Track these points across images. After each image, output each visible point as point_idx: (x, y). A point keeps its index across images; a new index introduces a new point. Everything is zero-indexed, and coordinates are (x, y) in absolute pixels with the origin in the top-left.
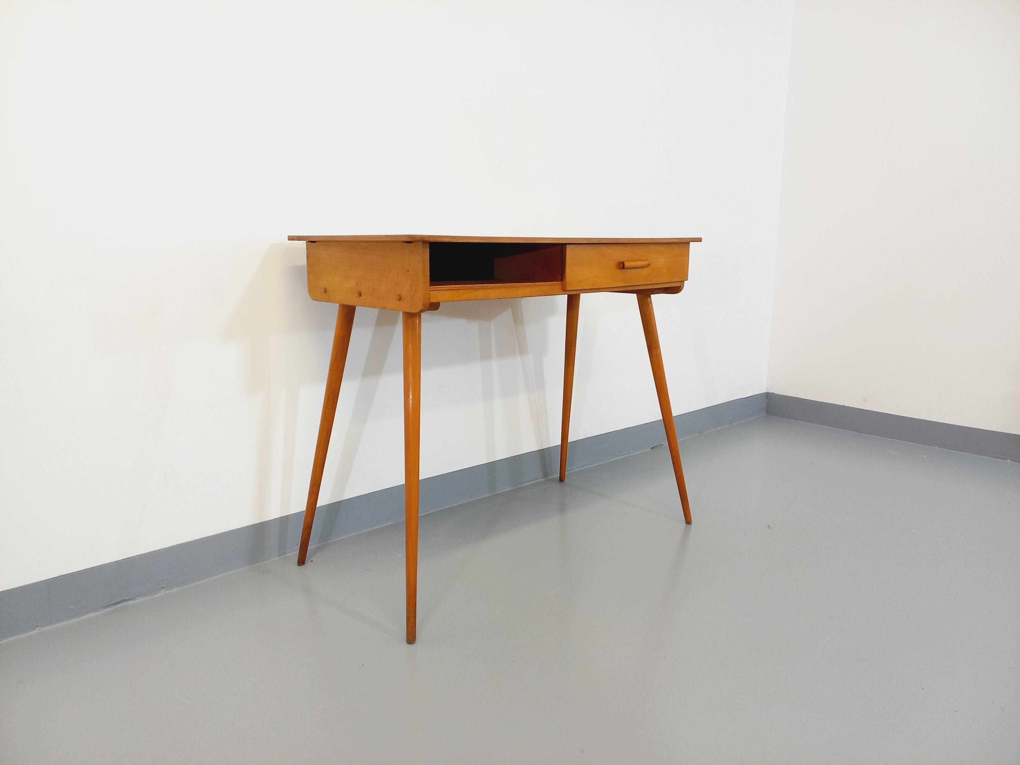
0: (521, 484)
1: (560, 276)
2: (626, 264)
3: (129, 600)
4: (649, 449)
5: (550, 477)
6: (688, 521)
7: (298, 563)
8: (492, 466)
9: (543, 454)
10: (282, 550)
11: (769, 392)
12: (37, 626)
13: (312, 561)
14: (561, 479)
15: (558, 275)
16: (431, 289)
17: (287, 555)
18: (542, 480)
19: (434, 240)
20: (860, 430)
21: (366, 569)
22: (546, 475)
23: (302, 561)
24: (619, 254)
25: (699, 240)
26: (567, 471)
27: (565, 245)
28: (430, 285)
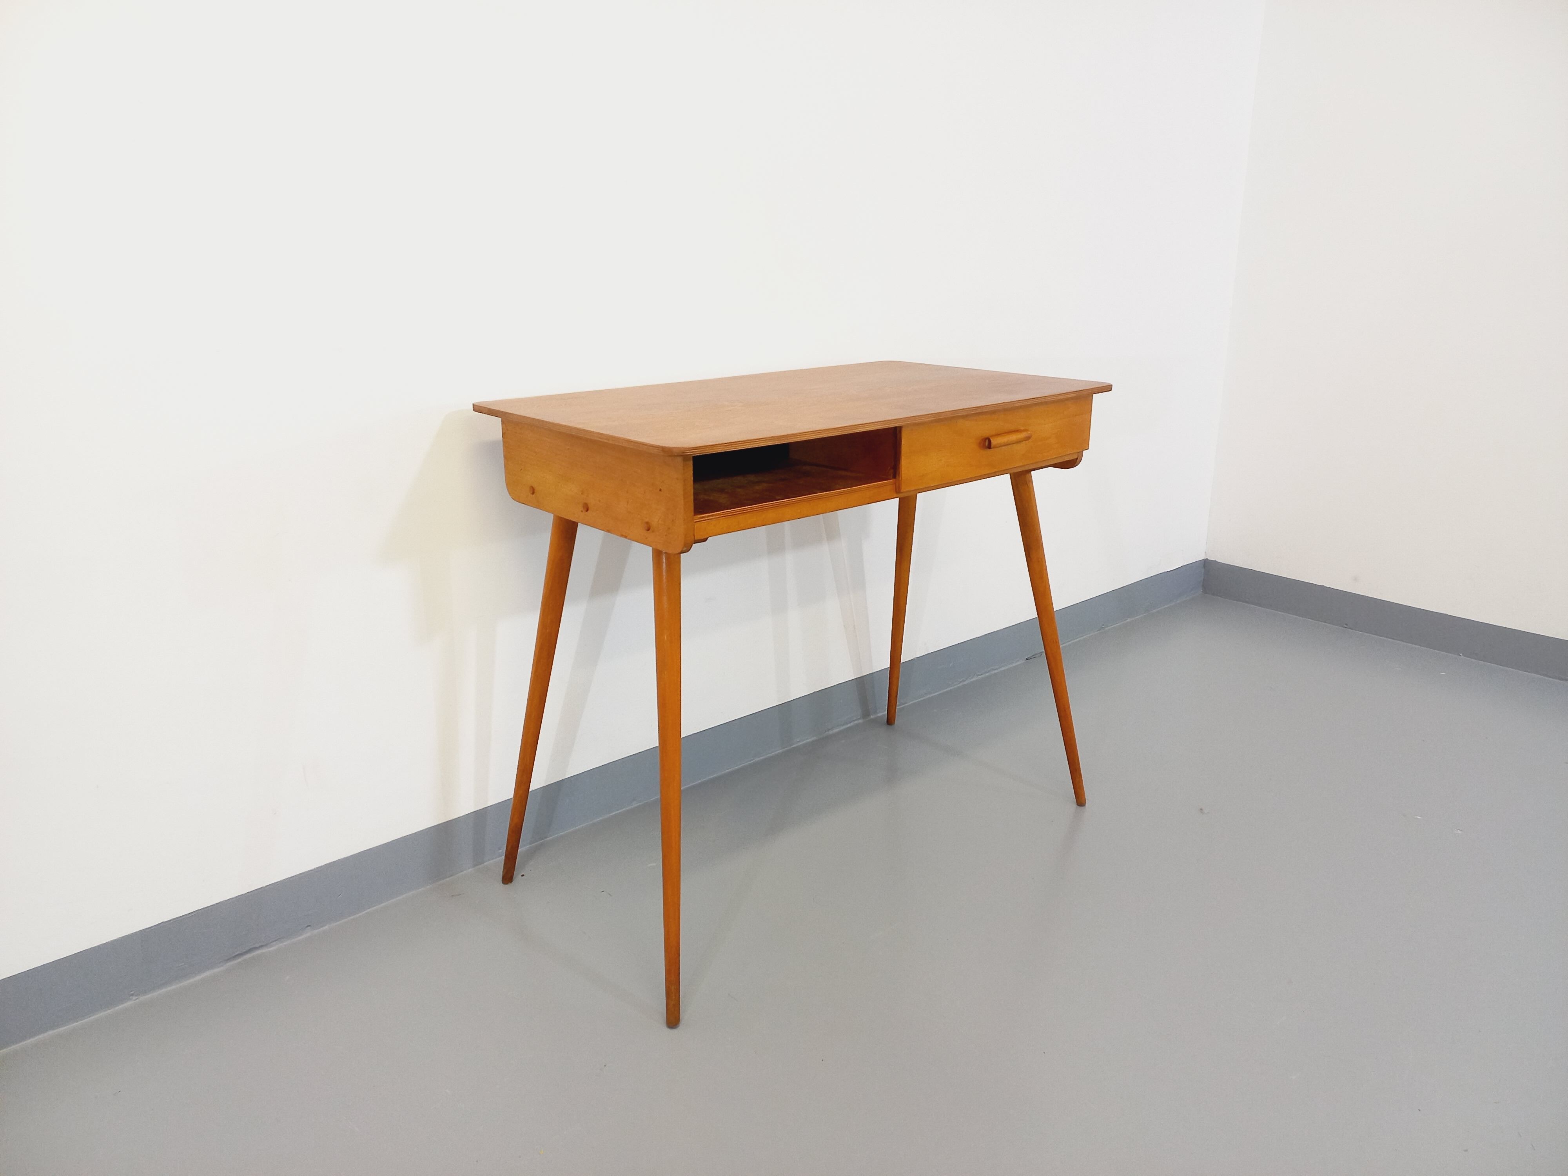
0: (829, 730)
1: (892, 471)
2: (994, 442)
3: (261, 946)
4: (1022, 661)
5: (873, 715)
6: (1080, 801)
7: (502, 880)
8: (785, 709)
9: (862, 684)
10: (478, 858)
11: (1209, 558)
12: (132, 995)
13: (523, 876)
14: (890, 722)
15: (889, 468)
16: (695, 521)
17: (485, 864)
18: (860, 721)
19: (700, 452)
20: (1346, 625)
21: (603, 891)
22: (866, 714)
23: (508, 877)
24: (983, 428)
25: (1108, 388)
26: (899, 705)
27: (900, 428)
28: (695, 515)
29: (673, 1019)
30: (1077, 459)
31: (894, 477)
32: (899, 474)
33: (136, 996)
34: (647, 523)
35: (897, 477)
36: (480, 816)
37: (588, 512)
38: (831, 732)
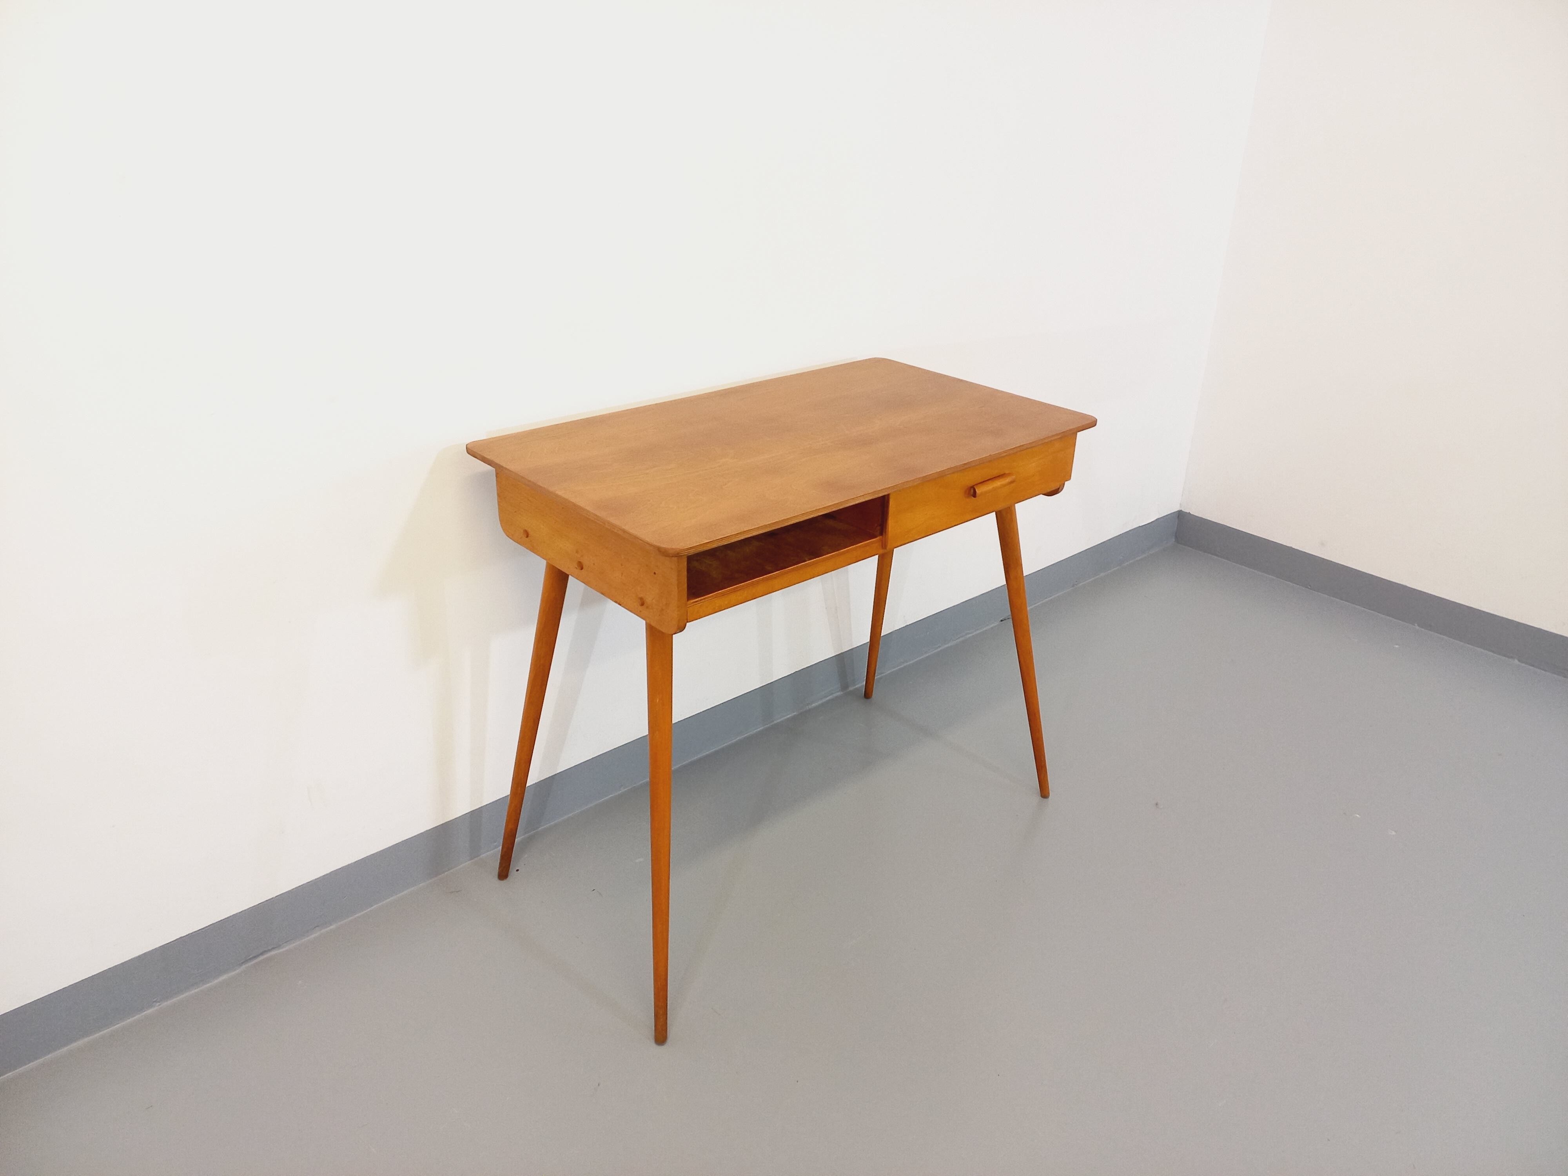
0: (808, 704)
1: (879, 528)
2: (979, 491)
4: (997, 623)
5: (851, 689)
6: (1044, 792)
7: (498, 876)
8: (767, 691)
9: (842, 661)
10: (474, 851)
11: (1183, 510)
13: (517, 870)
14: (867, 695)
16: (688, 606)
17: (481, 856)
18: (839, 694)
20: (1310, 586)
21: (594, 890)
22: (844, 687)
23: (503, 874)
24: (969, 479)
25: (1093, 424)
26: (877, 676)
27: (888, 495)
28: (688, 599)
29: (661, 1036)
30: (1059, 488)
31: (881, 534)
32: (886, 532)
33: (159, 1002)
34: (641, 599)
35: (884, 534)
36: (475, 816)
37: (583, 570)
38: (810, 707)
